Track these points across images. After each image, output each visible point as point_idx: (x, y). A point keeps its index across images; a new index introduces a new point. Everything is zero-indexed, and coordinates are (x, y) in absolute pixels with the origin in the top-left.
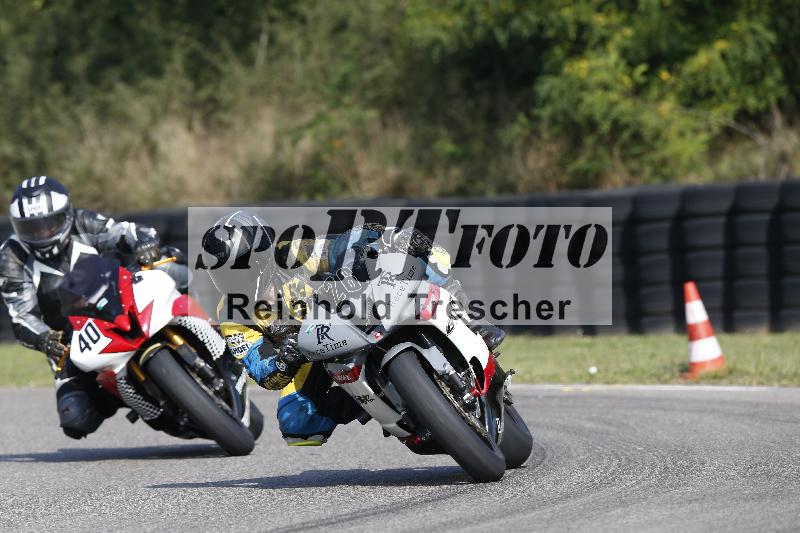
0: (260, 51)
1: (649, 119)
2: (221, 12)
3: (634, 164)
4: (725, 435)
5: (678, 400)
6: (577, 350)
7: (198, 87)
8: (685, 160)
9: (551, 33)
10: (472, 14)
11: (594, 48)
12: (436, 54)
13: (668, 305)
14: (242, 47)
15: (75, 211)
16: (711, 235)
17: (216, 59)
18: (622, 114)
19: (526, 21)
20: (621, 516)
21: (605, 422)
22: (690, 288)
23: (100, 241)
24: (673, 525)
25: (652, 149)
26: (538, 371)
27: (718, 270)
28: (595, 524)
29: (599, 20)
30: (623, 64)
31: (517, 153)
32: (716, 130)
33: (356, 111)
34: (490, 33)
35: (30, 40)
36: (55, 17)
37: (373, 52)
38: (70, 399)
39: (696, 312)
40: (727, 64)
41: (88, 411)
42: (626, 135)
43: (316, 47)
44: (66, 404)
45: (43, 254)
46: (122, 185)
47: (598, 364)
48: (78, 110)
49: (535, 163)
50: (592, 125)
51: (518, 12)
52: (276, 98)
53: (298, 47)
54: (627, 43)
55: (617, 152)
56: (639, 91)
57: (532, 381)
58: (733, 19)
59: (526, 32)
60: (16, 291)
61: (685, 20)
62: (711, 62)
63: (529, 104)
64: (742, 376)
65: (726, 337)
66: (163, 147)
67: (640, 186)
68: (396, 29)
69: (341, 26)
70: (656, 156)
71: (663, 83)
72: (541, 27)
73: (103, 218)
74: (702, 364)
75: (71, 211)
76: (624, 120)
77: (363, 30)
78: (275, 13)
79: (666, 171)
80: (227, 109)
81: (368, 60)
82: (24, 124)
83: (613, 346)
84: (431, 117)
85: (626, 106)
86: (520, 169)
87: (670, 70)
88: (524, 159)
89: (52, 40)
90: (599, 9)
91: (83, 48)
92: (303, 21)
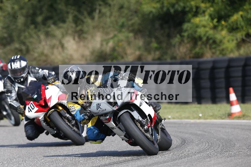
0: (96, 15)
1: (218, 37)
2: (84, 3)
3: (214, 51)
4: (242, 135)
5: (227, 125)
6: (195, 109)
7: (77, 26)
8: (229, 49)
9: (187, 9)
10: (163, 3)
11: (201, 14)
12: (151, 16)
13: (224, 95)
14: (91, 13)
15: (29, 67)
16: (237, 73)
17: (82, 18)
18: (210, 35)
19: (179, 5)
20: (209, 161)
21: (204, 131)
22: (231, 90)
23: (37, 76)
24: (226, 164)
25: (219, 46)
26: (183, 115)
27: (240, 84)
28: (201, 164)
29: (203, 5)
30: (210, 19)
31: (177, 47)
32: (239, 40)
33: (126, 34)
34: (168, 9)
35: (24, 11)
36: (32, 4)
37: (132, 15)
38: (28, 127)
39: (233, 97)
40: (243, 19)
41: (34, 131)
42: (211, 41)
43: (114, 14)
44: (27, 129)
45: (18, 81)
46: (53, 57)
47: (202, 113)
48: (39, 33)
49: (182, 50)
50: (200, 38)
51: (177, 3)
52: (101, 30)
53: (108, 14)
54: (211, 12)
55: (208, 46)
56: (215, 27)
57: (181, 119)
58: (245, 5)
59: (180, 9)
60: (10, 93)
61: (229, 5)
62: (238, 18)
63: (180, 32)
64: (247, 117)
65: (242, 105)
66: (66, 45)
67: (215, 58)
68: (139, 8)
69: (122, 7)
70: (221, 48)
71: (222, 25)
72: (184, 8)
73: (38, 69)
74: (235, 113)
75: (28, 67)
76: (210, 37)
77: (129, 8)
78: (101, 3)
79: (224, 52)
80: (86, 33)
81: (130, 18)
82: (22, 38)
83: (207, 108)
84: (150, 36)
85: (211, 32)
86: (178, 52)
87: (225, 21)
88: (179, 49)
89: (31, 11)
90: (203, 2)
91: (41, 14)
92: (110, 5)
